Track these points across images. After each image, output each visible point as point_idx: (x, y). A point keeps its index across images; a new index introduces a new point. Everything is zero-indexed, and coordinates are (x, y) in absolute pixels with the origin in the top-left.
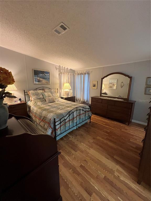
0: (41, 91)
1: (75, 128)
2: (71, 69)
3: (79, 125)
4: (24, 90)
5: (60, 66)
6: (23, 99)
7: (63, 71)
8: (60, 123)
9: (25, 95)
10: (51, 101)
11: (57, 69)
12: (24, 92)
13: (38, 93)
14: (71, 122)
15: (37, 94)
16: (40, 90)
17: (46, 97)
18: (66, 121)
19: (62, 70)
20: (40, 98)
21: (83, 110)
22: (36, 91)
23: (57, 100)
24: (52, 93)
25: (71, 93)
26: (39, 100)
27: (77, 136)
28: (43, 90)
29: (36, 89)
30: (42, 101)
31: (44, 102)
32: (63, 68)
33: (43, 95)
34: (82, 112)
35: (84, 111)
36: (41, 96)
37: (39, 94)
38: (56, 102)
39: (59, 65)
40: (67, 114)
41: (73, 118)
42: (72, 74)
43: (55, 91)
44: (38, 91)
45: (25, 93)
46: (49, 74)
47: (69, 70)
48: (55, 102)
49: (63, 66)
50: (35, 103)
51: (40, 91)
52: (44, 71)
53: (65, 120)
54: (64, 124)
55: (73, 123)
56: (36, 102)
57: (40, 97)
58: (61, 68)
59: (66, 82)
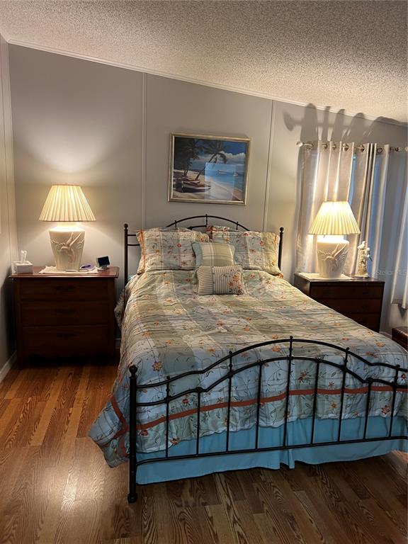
0: (193, 235)
1: (272, 461)
2: (383, 122)
3: (308, 456)
4: (126, 226)
5: (311, 108)
6: (116, 261)
7: (330, 132)
8: (167, 400)
9: (126, 245)
10: (217, 288)
11: (290, 125)
12: (126, 231)
13: (178, 240)
14: (237, 412)
15: (170, 248)
16: (191, 228)
17: (203, 262)
18: (207, 399)
19: (320, 131)
20: (178, 263)
21: (343, 368)
22: (170, 234)
23: (258, 286)
24: (241, 247)
25: (360, 259)
26: (169, 274)
27: (261, 511)
28: (207, 228)
29: (174, 225)
30: (179, 281)
31: (188, 285)
32: (332, 120)
33: (194, 255)
34: (331, 378)
35: (354, 375)
36: (187, 258)
37: (179, 246)
38: (245, 298)
39: (305, 104)
40: (214, 360)
41: (259, 400)
42: (386, 147)
43: (264, 243)
44: (181, 233)
45: (126, 235)
46: (246, 152)
47: (369, 124)
48: (239, 293)
49: (328, 108)
50: (149, 284)
51: (189, 233)
52: (220, 142)
53: (199, 390)
54: (190, 412)
55: (251, 424)
56: (153, 281)
57: (183, 259)
58: (320, 118)
59: (335, 196)
